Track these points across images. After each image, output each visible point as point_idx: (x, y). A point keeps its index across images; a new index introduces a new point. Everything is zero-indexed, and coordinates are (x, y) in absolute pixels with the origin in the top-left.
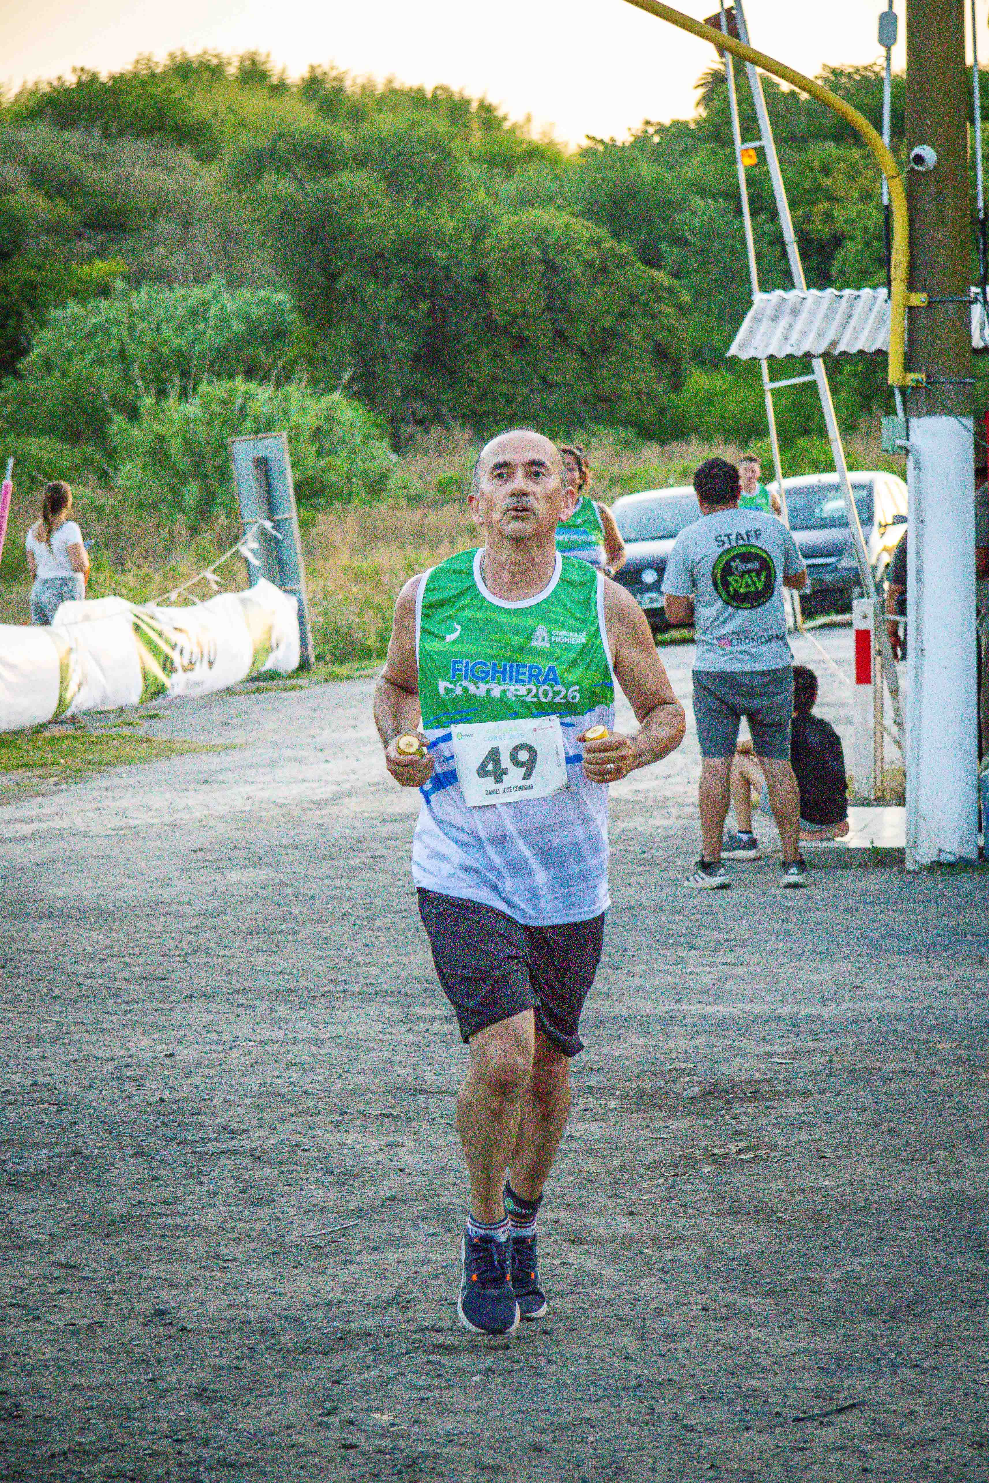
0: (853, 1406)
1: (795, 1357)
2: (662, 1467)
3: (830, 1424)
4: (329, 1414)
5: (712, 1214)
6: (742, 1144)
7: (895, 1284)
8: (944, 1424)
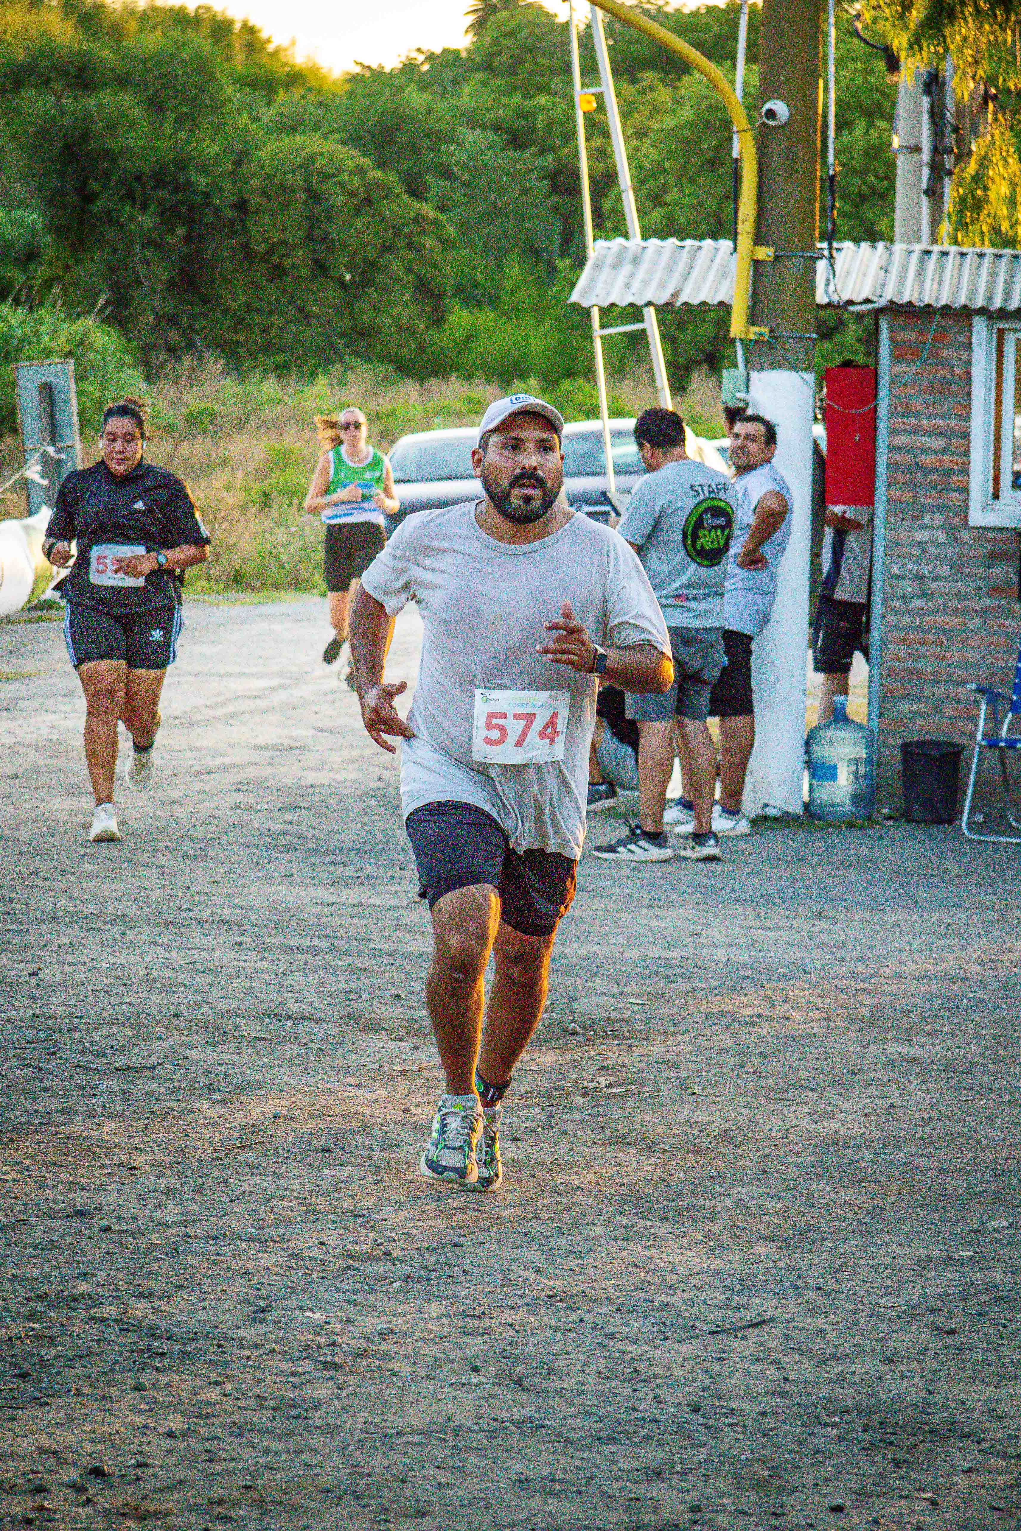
0: (764, 1322)
1: (700, 1277)
2: (591, 1369)
3: (744, 1338)
4: (263, 1311)
5: (594, 1143)
6: (611, 1079)
7: (784, 1214)
8: (853, 1342)
